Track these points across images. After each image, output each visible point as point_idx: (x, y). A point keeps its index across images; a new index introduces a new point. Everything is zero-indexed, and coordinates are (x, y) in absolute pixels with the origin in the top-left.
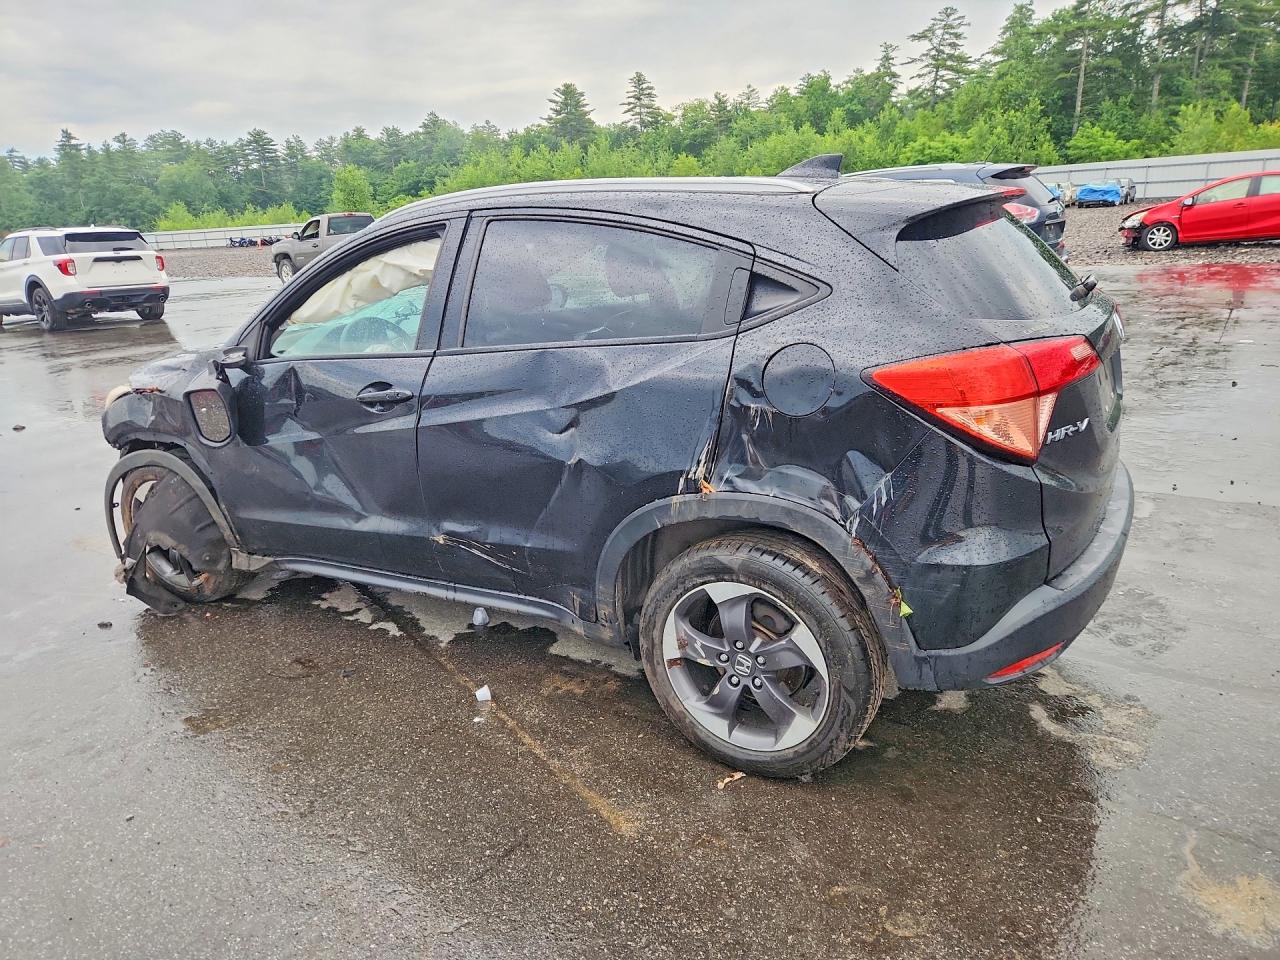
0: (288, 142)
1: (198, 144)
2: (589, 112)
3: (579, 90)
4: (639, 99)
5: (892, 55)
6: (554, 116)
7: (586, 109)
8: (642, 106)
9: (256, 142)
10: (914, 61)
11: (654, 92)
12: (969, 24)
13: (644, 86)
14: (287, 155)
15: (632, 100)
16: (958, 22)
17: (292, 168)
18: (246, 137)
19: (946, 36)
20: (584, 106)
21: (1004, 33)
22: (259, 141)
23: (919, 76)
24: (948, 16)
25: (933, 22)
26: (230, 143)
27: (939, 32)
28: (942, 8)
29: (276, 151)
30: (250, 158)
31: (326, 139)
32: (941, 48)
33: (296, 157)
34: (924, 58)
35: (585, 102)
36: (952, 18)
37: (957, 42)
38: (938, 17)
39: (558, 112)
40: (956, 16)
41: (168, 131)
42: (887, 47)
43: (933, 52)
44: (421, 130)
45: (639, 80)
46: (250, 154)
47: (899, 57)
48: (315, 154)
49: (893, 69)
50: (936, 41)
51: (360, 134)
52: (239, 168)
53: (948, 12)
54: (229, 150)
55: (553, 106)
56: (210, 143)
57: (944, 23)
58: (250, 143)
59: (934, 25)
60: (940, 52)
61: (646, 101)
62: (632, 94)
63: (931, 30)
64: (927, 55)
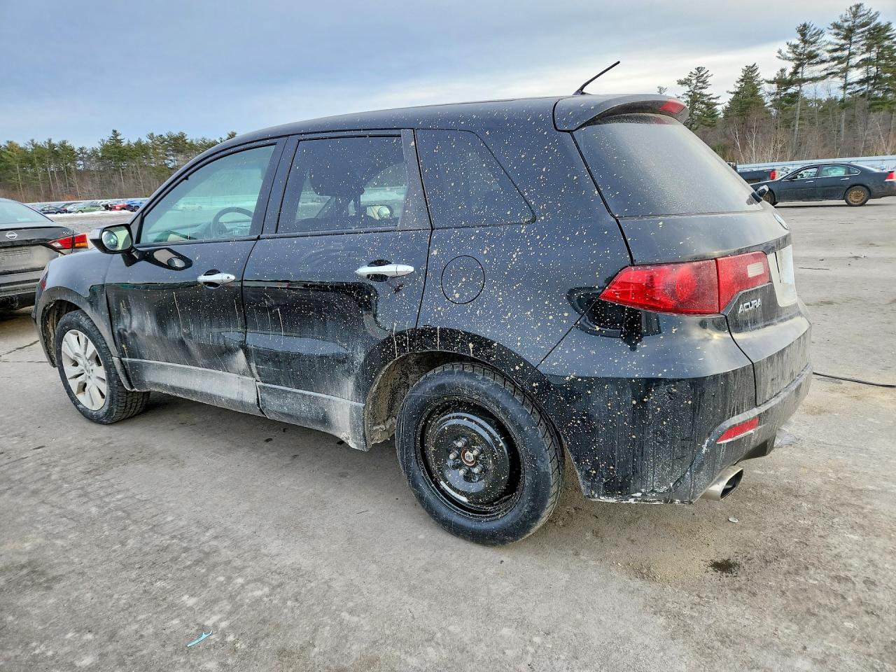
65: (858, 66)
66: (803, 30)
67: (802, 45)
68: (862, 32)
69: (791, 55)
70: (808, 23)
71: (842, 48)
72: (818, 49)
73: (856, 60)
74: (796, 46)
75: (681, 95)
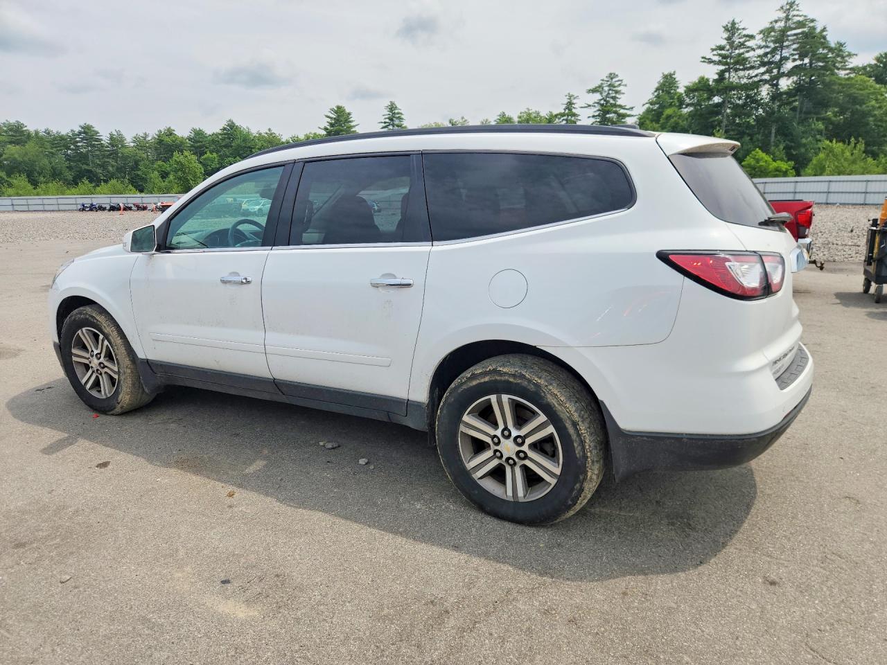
0: (111, 135)
1: (37, 133)
2: (354, 126)
3: (347, 111)
4: (391, 119)
5: (574, 101)
6: (329, 127)
7: (352, 124)
8: (393, 125)
9: (85, 133)
10: (589, 106)
11: (403, 117)
12: (626, 85)
13: (396, 111)
14: (110, 144)
15: (387, 120)
16: (619, 83)
17: (114, 154)
18: (77, 129)
19: (611, 92)
20: (350, 122)
21: (655, 91)
22: (88, 133)
23: (594, 116)
24: (612, 79)
25: (601, 82)
26: (64, 132)
27: (606, 89)
28: (607, 74)
29: (100, 140)
30: (79, 144)
31: (143, 135)
32: (608, 99)
33: (117, 146)
34: (596, 105)
35: (351, 120)
36: (614, 80)
37: (617, 96)
38: (606, 79)
39: (332, 125)
40: (617, 79)
41: (12, 121)
42: (570, 96)
43: (602, 102)
44: (220, 132)
45: (392, 108)
46: (79, 142)
47: (578, 103)
48: (132, 144)
49: (574, 111)
50: (604, 94)
51: (170, 133)
52: (69, 151)
53: (612, 76)
54: (62, 138)
55: (329, 120)
56: (48, 132)
57: (609, 83)
58: (80, 133)
59: (602, 84)
60: (607, 102)
61: (397, 122)
62: (386, 117)
63: (600, 87)
64: (598, 103)
65: (790, 74)
66: (732, 29)
67: (728, 47)
68: (795, 35)
69: (716, 58)
70: (736, 21)
71: (774, 51)
72: (748, 52)
73: (789, 65)
74: (721, 48)
75: (591, 104)
